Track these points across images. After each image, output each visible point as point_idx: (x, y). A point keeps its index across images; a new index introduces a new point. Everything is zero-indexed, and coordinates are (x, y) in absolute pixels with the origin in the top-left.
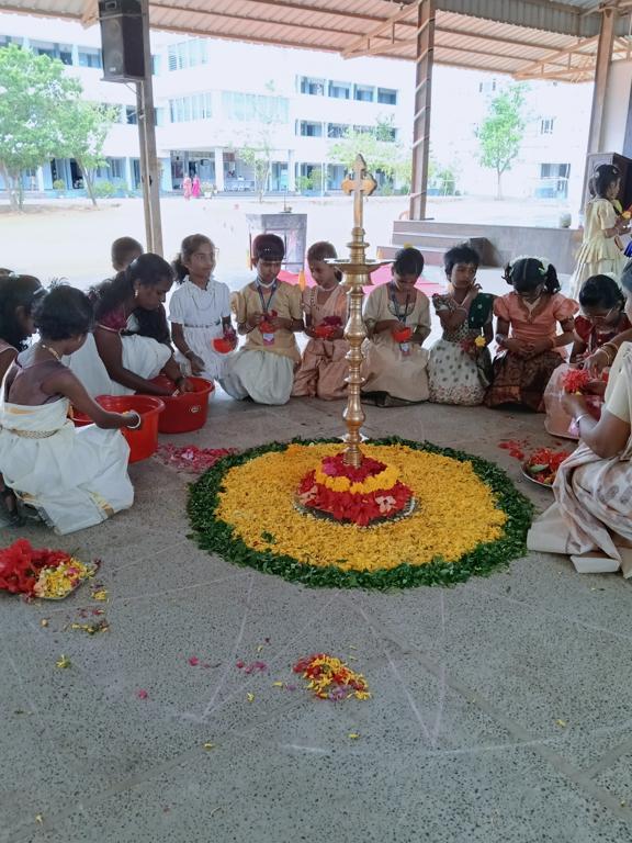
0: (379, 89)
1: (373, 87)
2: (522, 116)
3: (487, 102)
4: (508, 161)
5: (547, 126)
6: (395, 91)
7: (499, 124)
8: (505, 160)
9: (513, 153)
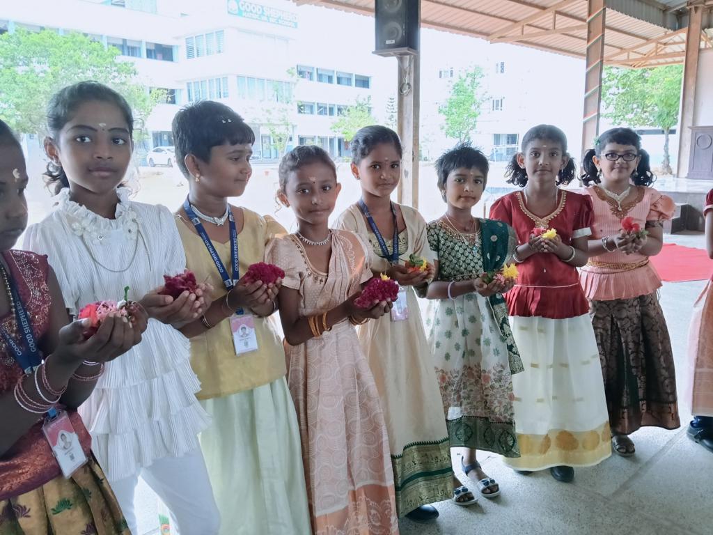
0: (356, 75)
1: (351, 74)
2: (477, 98)
3: (448, 86)
4: (468, 132)
5: (498, 104)
6: (368, 78)
7: (460, 104)
8: (465, 132)
9: (471, 126)
